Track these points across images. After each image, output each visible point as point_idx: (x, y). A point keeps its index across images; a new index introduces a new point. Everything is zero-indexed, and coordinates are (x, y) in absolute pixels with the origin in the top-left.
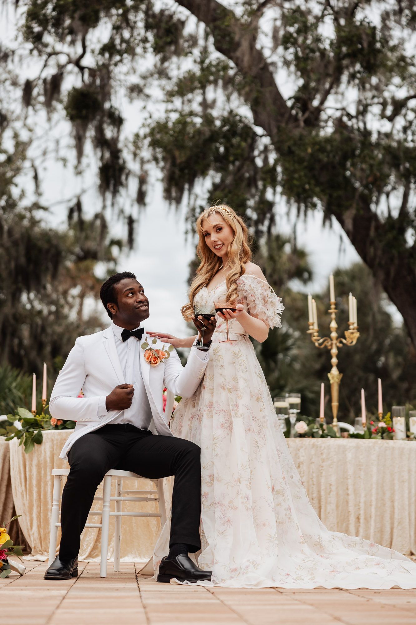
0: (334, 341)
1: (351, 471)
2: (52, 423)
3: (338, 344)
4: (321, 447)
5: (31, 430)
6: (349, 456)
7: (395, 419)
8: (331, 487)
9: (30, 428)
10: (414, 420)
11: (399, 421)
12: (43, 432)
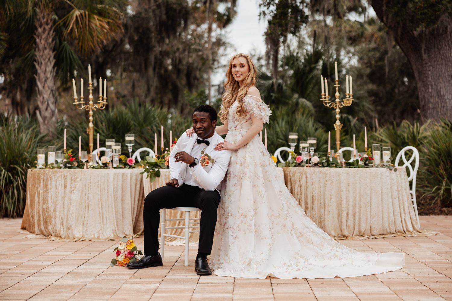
0: (338, 105)
1: (344, 187)
2: (165, 165)
3: (340, 106)
4: (325, 173)
5: (154, 168)
6: (342, 178)
7: (374, 152)
8: (331, 196)
9: (153, 167)
10: (385, 153)
11: (376, 153)
12: (161, 170)
